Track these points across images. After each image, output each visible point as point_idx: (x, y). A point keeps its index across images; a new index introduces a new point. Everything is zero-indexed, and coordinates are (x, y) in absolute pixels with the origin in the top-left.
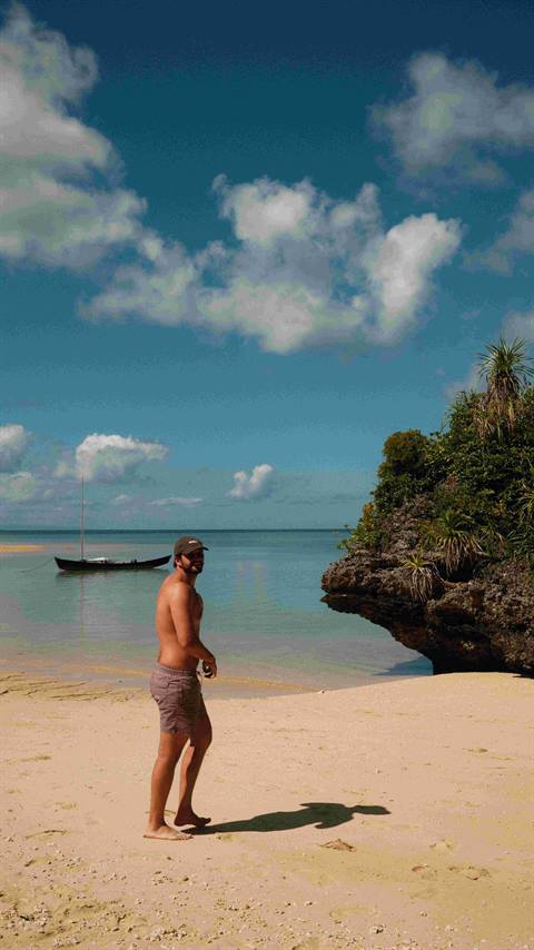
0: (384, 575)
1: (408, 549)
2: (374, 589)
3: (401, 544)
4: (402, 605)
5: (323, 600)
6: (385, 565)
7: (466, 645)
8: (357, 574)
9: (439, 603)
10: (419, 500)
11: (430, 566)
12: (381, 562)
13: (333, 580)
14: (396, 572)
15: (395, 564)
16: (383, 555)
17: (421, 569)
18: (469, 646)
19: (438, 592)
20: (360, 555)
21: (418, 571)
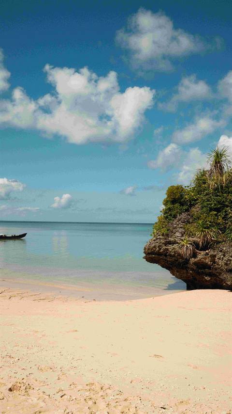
0: (170, 247)
1: (181, 236)
2: (166, 253)
3: (178, 234)
4: (177, 260)
5: (144, 258)
6: (170, 243)
7: (206, 278)
8: (159, 246)
9: (196, 260)
10: (184, 216)
11: (191, 244)
12: (168, 242)
13: (148, 249)
14: (175, 246)
15: (175, 243)
16: (170, 238)
17: (188, 245)
18: (208, 278)
19: (194, 255)
20: (160, 238)
21: (187, 246)
